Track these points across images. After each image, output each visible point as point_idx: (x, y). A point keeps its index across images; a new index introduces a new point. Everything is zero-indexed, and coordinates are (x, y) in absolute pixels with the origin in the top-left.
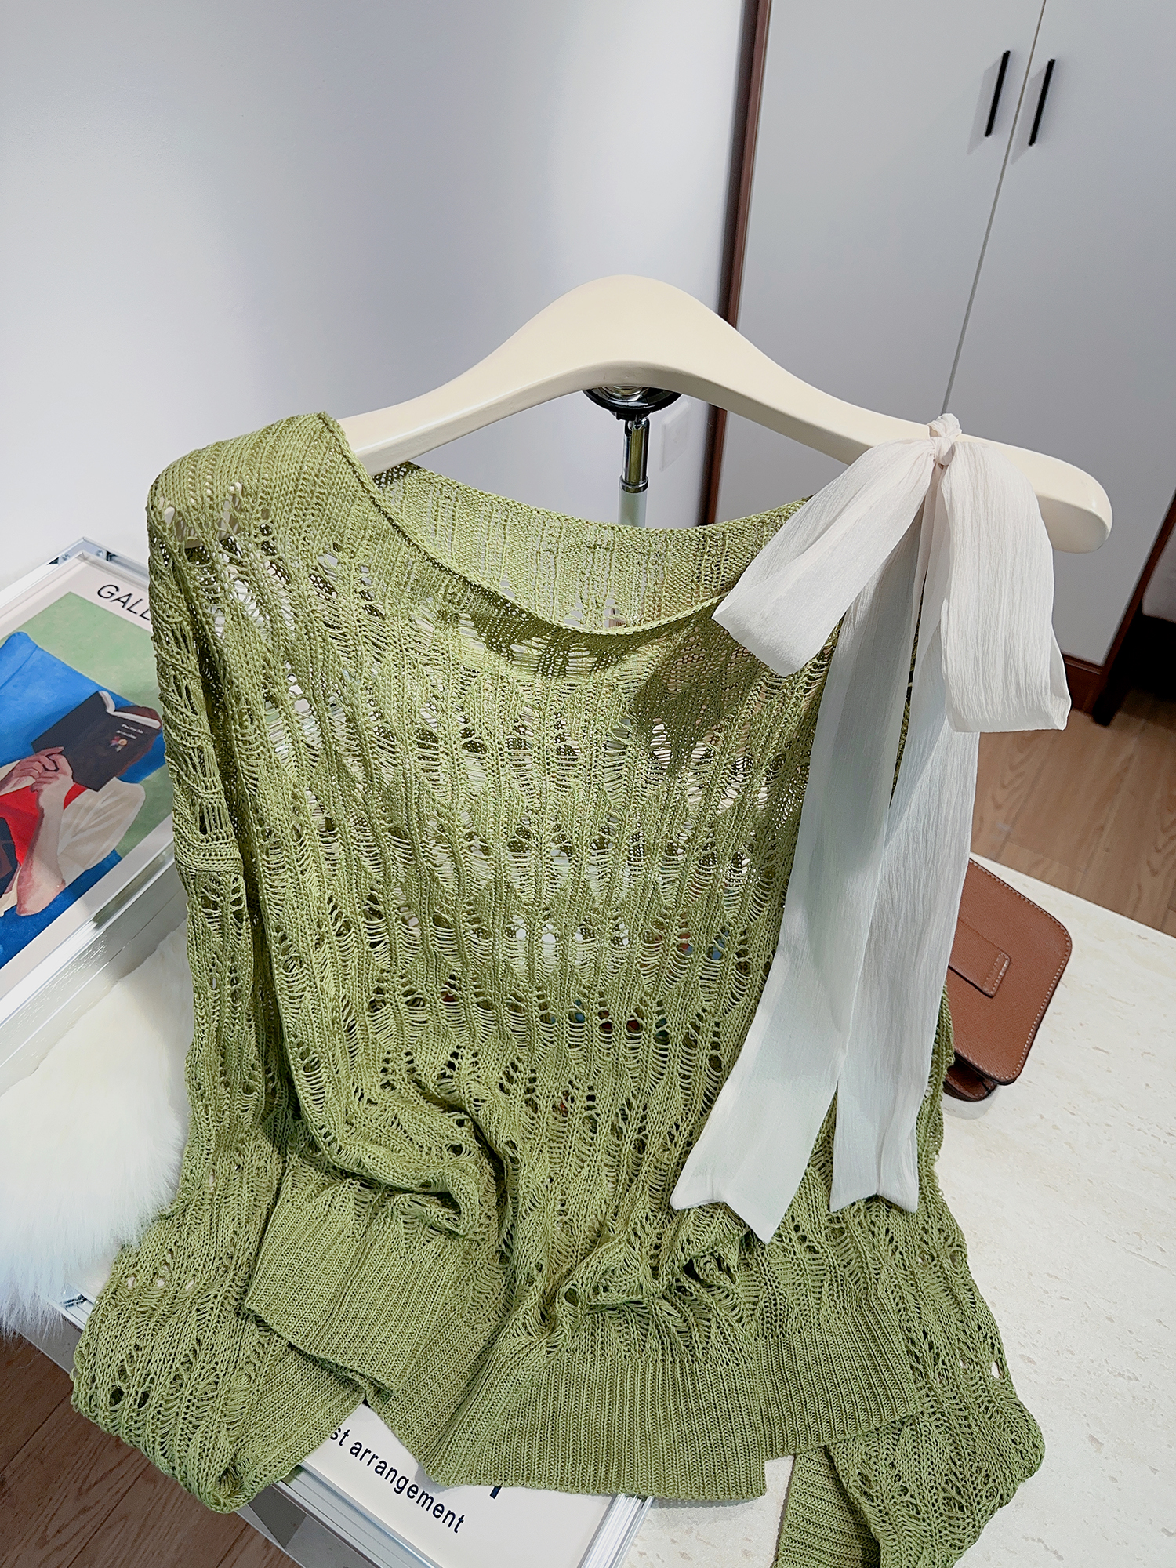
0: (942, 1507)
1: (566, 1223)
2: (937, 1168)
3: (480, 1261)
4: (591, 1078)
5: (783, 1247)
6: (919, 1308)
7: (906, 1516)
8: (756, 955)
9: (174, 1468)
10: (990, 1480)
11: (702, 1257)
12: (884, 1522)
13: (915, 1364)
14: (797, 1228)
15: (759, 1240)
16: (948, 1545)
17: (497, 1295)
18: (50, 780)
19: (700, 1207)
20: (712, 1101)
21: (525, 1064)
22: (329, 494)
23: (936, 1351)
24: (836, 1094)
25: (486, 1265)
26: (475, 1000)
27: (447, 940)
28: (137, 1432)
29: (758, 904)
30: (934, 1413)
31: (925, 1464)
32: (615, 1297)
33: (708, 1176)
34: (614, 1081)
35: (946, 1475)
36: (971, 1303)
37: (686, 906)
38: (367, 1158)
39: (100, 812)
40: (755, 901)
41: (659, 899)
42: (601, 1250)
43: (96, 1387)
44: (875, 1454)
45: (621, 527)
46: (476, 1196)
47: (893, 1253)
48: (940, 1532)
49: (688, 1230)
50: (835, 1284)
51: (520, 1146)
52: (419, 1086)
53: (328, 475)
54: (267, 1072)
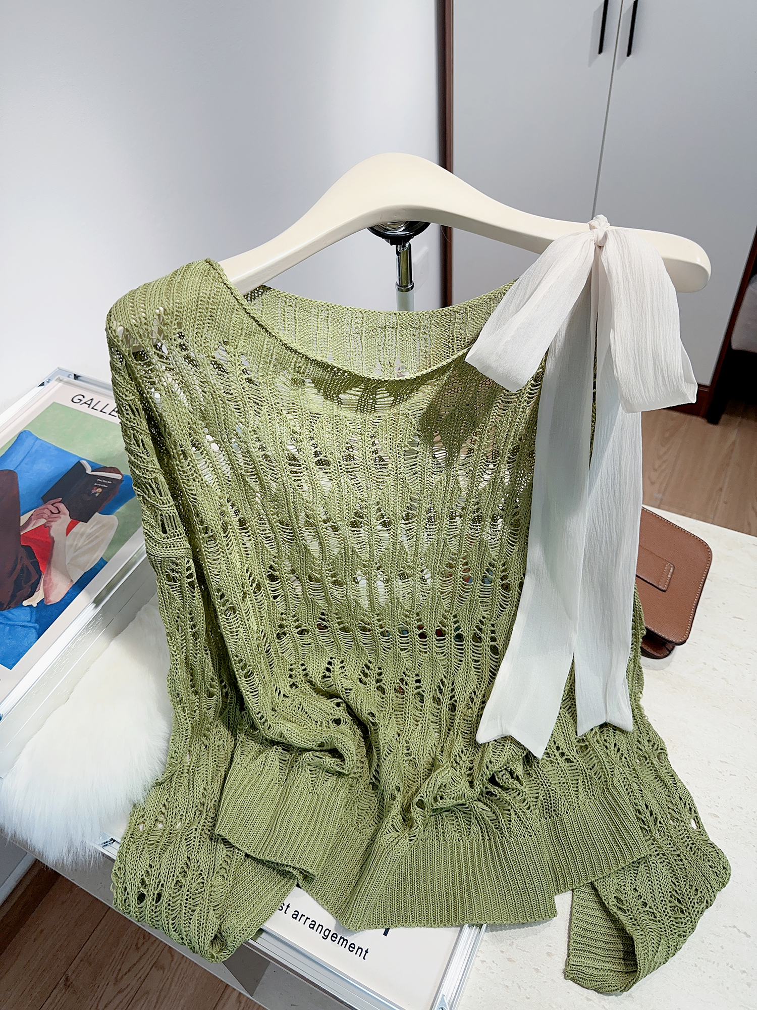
0: (670, 912)
1: (411, 760)
2: (642, 703)
3: (360, 790)
4: (417, 669)
5: (551, 761)
6: (641, 791)
7: (648, 920)
8: (513, 578)
9: (182, 939)
10: (699, 892)
11: (500, 772)
12: (634, 924)
13: (642, 826)
14: (558, 748)
15: (535, 757)
16: (676, 935)
17: (373, 810)
18: (56, 519)
19: (495, 741)
20: (495, 675)
21: (374, 665)
22: (218, 309)
23: (655, 816)
24: (573, 661)
25: (364, 792)
26: (338, 627)
27: (318, 590)
28: (157, 919)
29: (511, 545)
30: (658, 855)
31: (656, 887)
32: (448, 802)
33: (498, 721)
34: (432, 669)
35: (670, 892)
36: (674, 784)
37: (466, 551)
38: (285, 731)
39: (90, 535)
40: (509, 543)
42: (436, 773)
43: (128, 894)
44: (623, 884)
45: (401, 313)
46: (353, 749)
47: (621, 758)
48: (670, 928)
49: (489, 755)
50: (586, 781)
51: (377, 715)
52: (312, 685)
53: (216, 297)
54: (221, 682)
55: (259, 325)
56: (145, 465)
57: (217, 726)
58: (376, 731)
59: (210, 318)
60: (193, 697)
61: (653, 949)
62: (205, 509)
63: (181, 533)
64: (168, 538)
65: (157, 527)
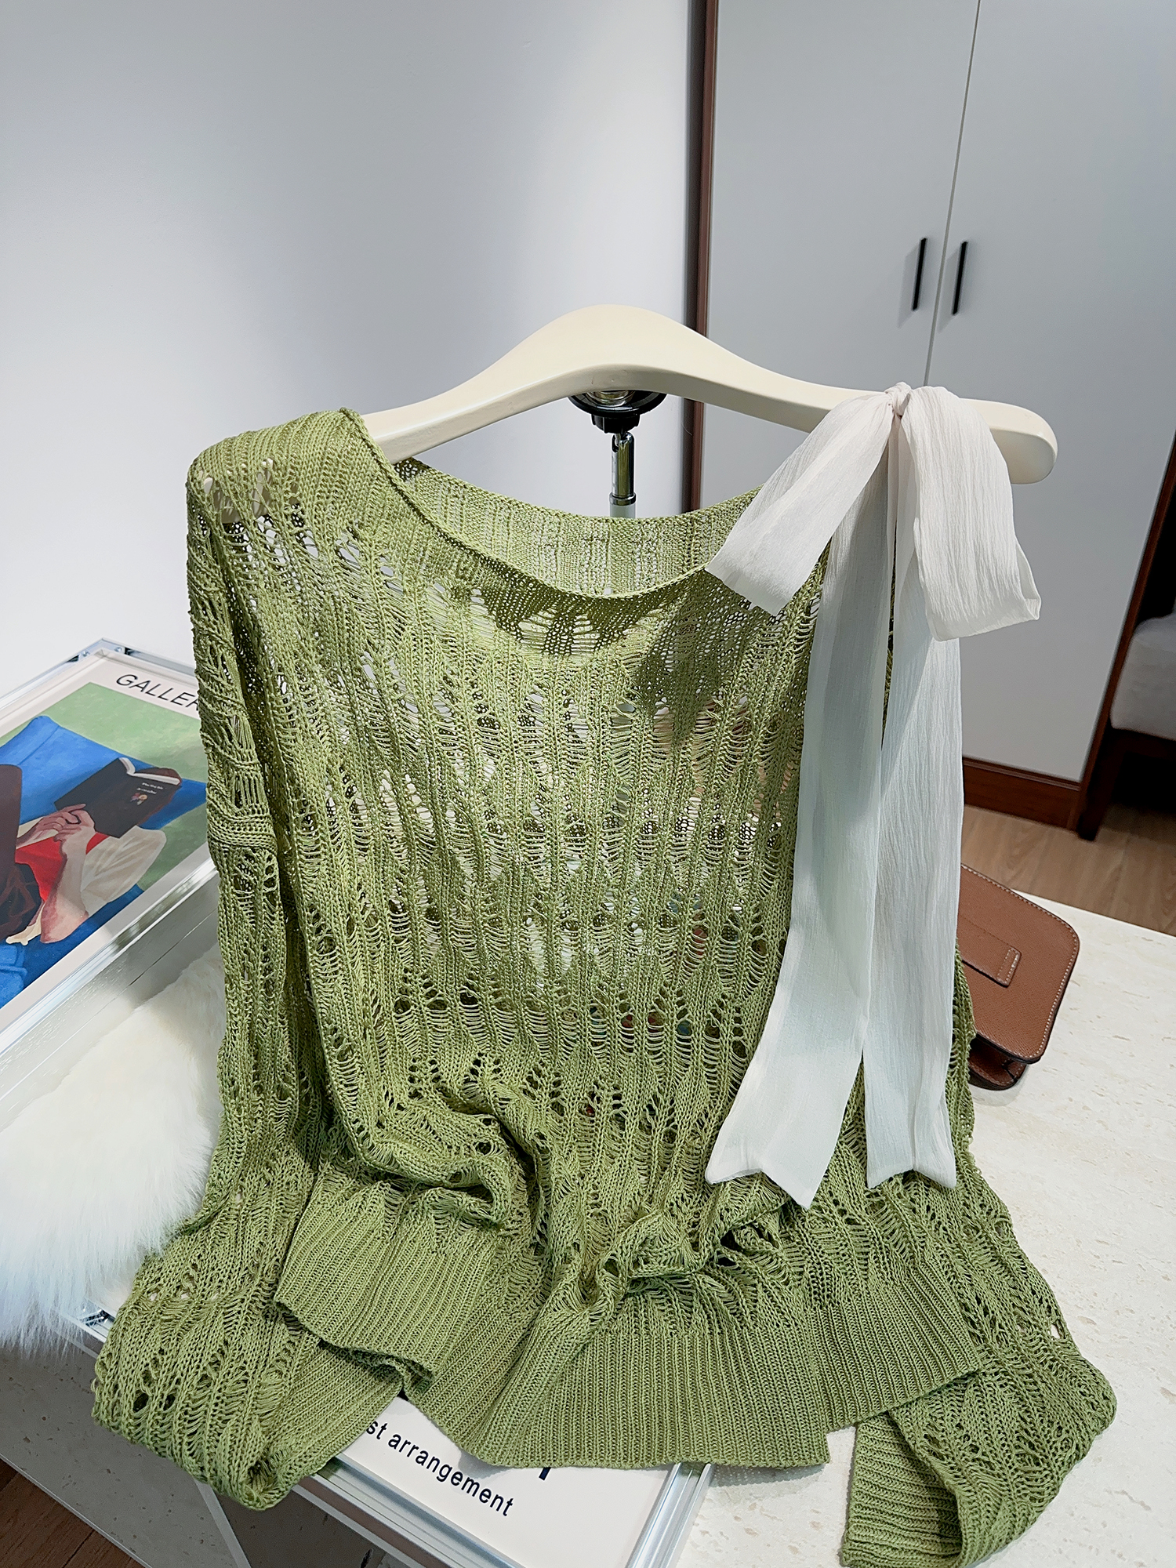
0: (1017, 1463)
1: (600, 1214)
2: (971, 1150)
3: (515, 1254)
4: (616, 1076)
5: (824, 1218)
6: (970, 1276)
7: (980, 1470)
8: (770, 931)
10: (1063, 1431)
11: (742, 1228)
12: (956, 1476)
13: (972, 1330)
14: (836, 1203)
15: (798, 1208)
16: (1028, 1498)
17: (533, 1285)
18: (74, 831)
19: (735, 1180)
20: (737, 1086)
21: (549, 1068)
22: (351, 473)
23: (991, 1315)
24: (862, 1063)
25: (521, 1258)
26: (494, 1001)
27: (466, 934)
29: (768, 877)
30: (996, 1374)
31: (993, 1423)
32: (655, 1269)
33: (742, 1147)
34: (639, 1077)
35: (1017, 1432)
36: (1022, 1269)
38: (398, 1153)
39: (121, 854)
40: (764, 874)
41: (672, 878)
42: (639, 1221)
43: (119, 1395)
44: (940, 1416)
45: (615, 519)
46: (508, 1184)
47: (937, 1229)
48: (1017, 1486)
49: (725, 1199)
51: (549, 1137)
52: (444, 1095)
53: (350, 456)
54: (301, 1075)
55: (409, 505)
56: (223, 695)
57: (288, 1153)
58: (545, 1162)
59: (338, 484)
60: (255, 1097)
61: (989, 1515)
62: (305, 773)
63: (263, 810)
64: (245, 813)
65: (229, 796)
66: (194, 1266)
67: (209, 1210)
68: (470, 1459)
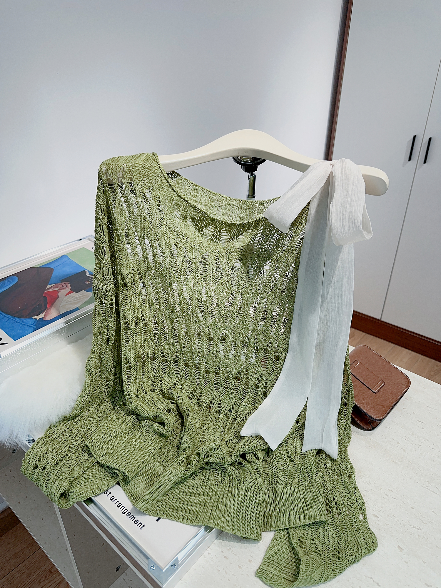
0: (330, 556)
1: (203, 441)
3: (170, 448)
4: (220, 397)
6: (333, 490)
7: (315, 556)
8: (281, 352)
10: (352, 549)
11: (249, 452)
12: (305, 555)
13: (329, 509)
14: (288, 453)
15: (271, 451)
16: (331, 570)
18: (64, 289)
19: (251, 436)
21: (198, 390)
23: (337, 505)
25: (172, 450)
26: (183, 363)
27: (176, 336)
30: (333, 525)
31: (326, 541)
32: (214, 459)
33: (255, 425)
34: (229, 399)
35: (335, 547)
36: (355, 492)
38: (140, 406)
39: (76, 298)
41: (247, 328)
44: (307, 534)
46: (172, 422)
47: (326, 472)
48: (329, 564)
51: (191, 411)
52: (162, 393)
53: (152, 167)
54: (115, 375)
55: (169, 185)
56: (101, 239)
57: (107, 402)
58: (187, 418)
59: (146, 175)
62: (125, 268)
63: (111, 279)
64: (104, 279)
65: (100, 272)
66: (65, 431)
67: (74, 413)
68: (135, 508)
